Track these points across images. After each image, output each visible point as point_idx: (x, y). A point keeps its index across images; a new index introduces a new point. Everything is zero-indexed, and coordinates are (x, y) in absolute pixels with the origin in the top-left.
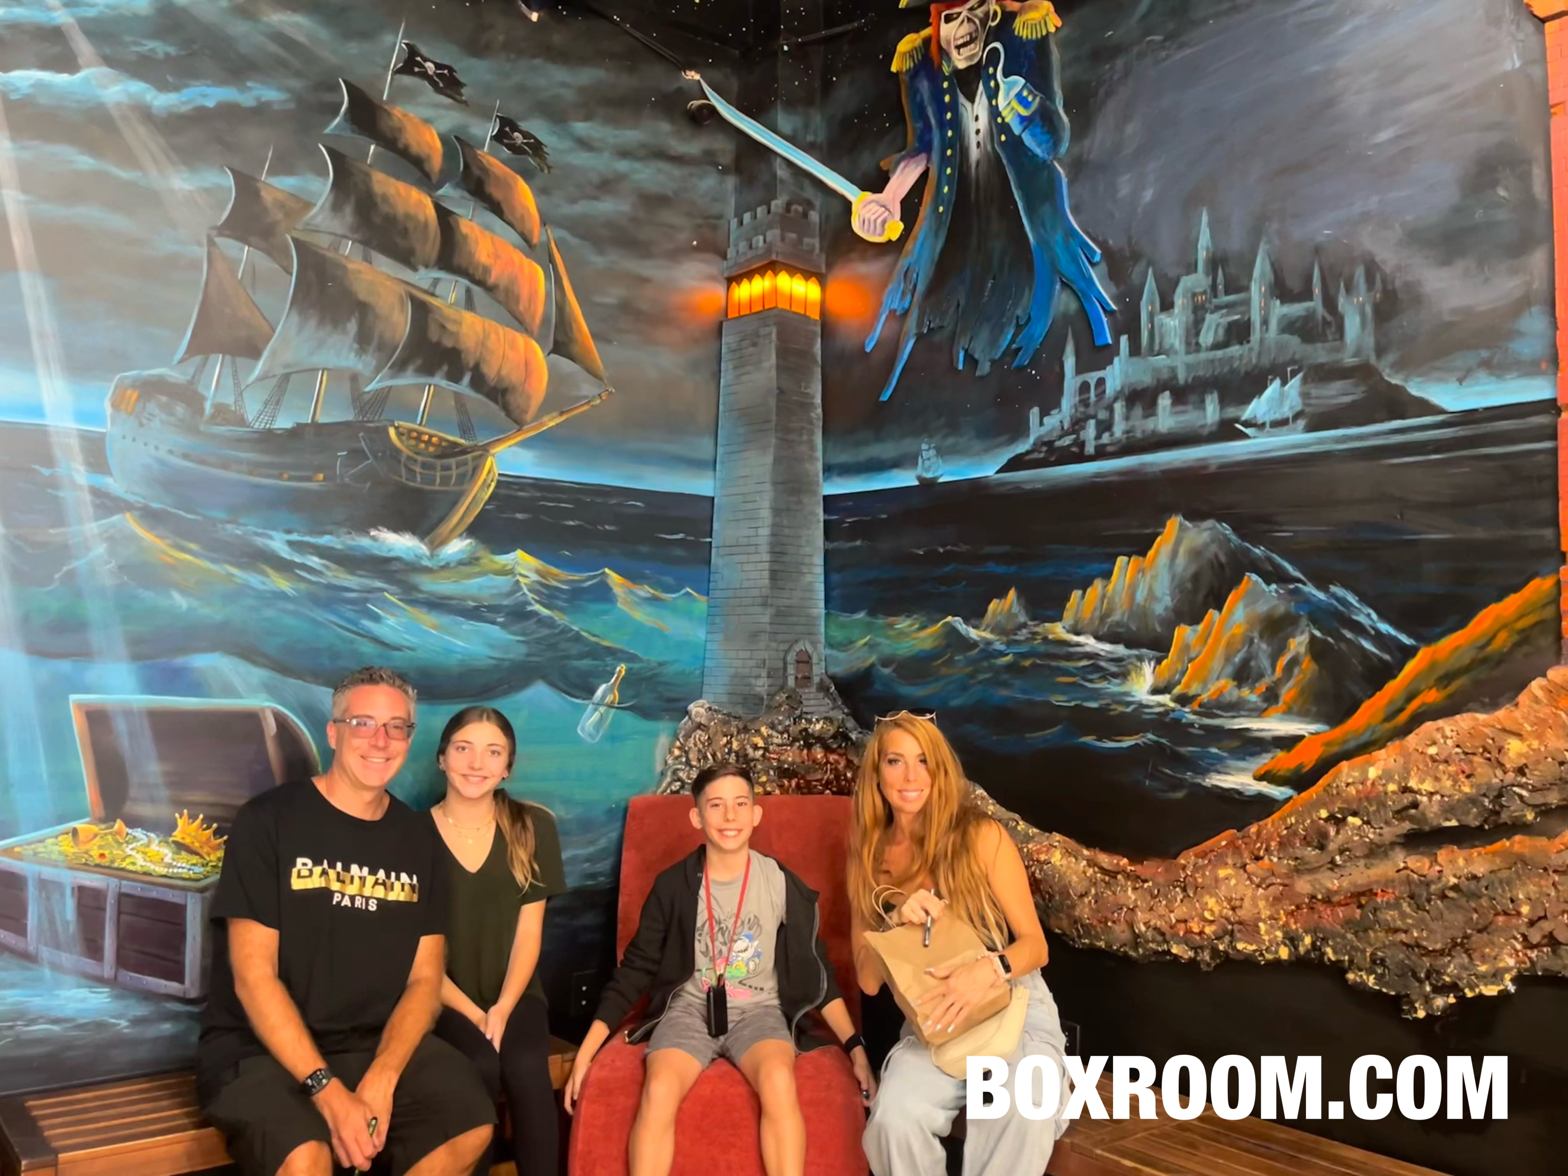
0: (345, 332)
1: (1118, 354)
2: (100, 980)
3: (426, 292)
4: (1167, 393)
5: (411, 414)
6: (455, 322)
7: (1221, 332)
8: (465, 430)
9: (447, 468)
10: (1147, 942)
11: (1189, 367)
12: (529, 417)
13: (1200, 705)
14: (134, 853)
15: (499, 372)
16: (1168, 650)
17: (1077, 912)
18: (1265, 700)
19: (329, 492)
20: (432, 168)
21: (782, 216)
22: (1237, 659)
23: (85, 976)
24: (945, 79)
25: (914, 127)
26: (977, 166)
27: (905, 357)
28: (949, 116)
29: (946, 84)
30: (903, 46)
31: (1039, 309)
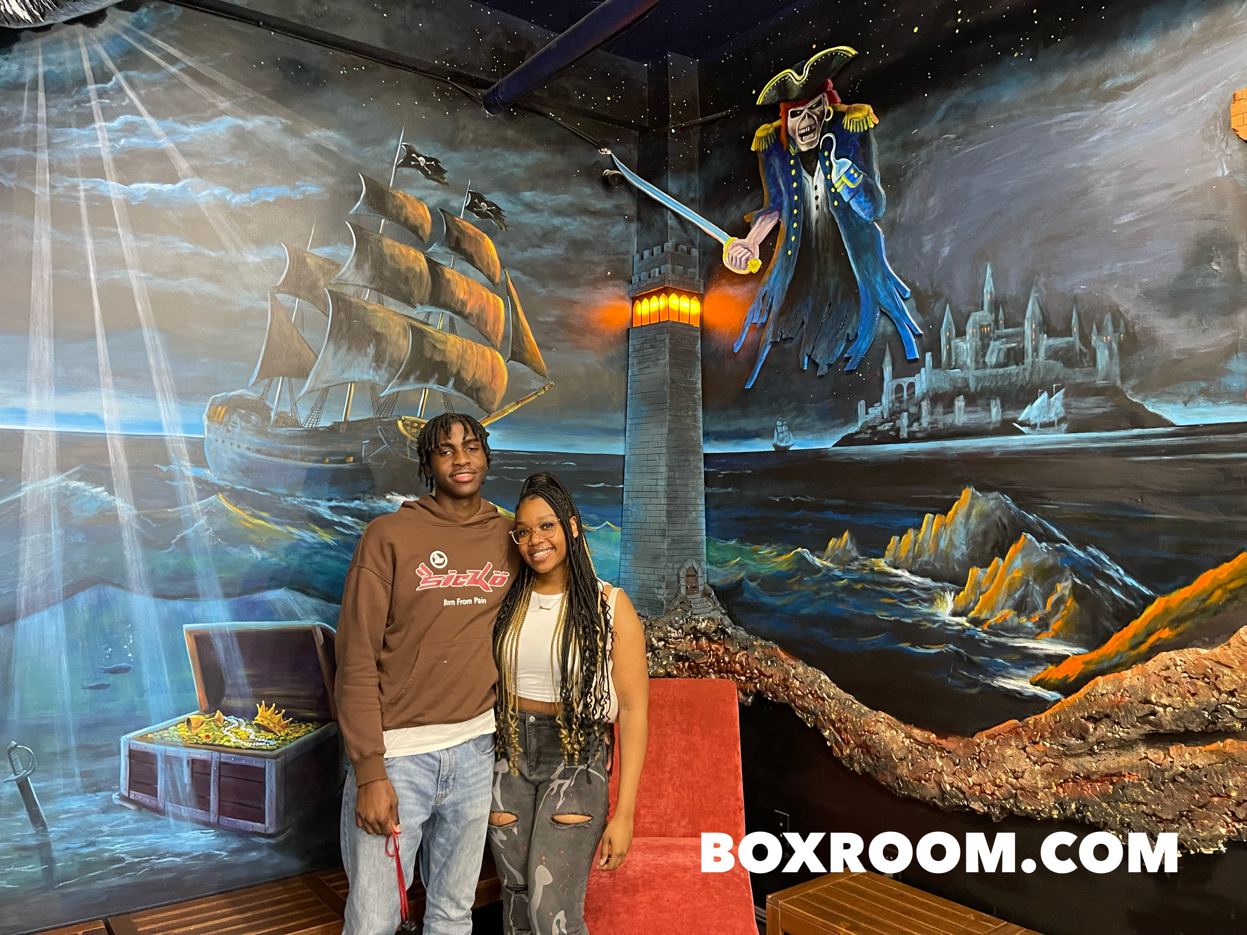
0: (366, 355)
1: (924, 366)
2: (208, 825)
3: (422, 322)
4: (962, 397)
5: (413, 410)
6: (442, 342)
7: (1002, 355)
10: (952, 797)
11: (978, 379)
12: (495, 407)
13: (988, 627)
14: (229, 733)
15: (474, 376)
16: (964, 585)
17: (898, 771)
18: (1039, 627)
19: (357, 470)
20: (424, 233)
21: (672, 253)
22: (1016, 596)
23: (198, 822)
24: (792, 158)
25: (769, 192)
26: (817, 223)
27: (764, 358)
28: (795, 185)
29: (792, 162)
30: (760, 133)
31: (864, 329)
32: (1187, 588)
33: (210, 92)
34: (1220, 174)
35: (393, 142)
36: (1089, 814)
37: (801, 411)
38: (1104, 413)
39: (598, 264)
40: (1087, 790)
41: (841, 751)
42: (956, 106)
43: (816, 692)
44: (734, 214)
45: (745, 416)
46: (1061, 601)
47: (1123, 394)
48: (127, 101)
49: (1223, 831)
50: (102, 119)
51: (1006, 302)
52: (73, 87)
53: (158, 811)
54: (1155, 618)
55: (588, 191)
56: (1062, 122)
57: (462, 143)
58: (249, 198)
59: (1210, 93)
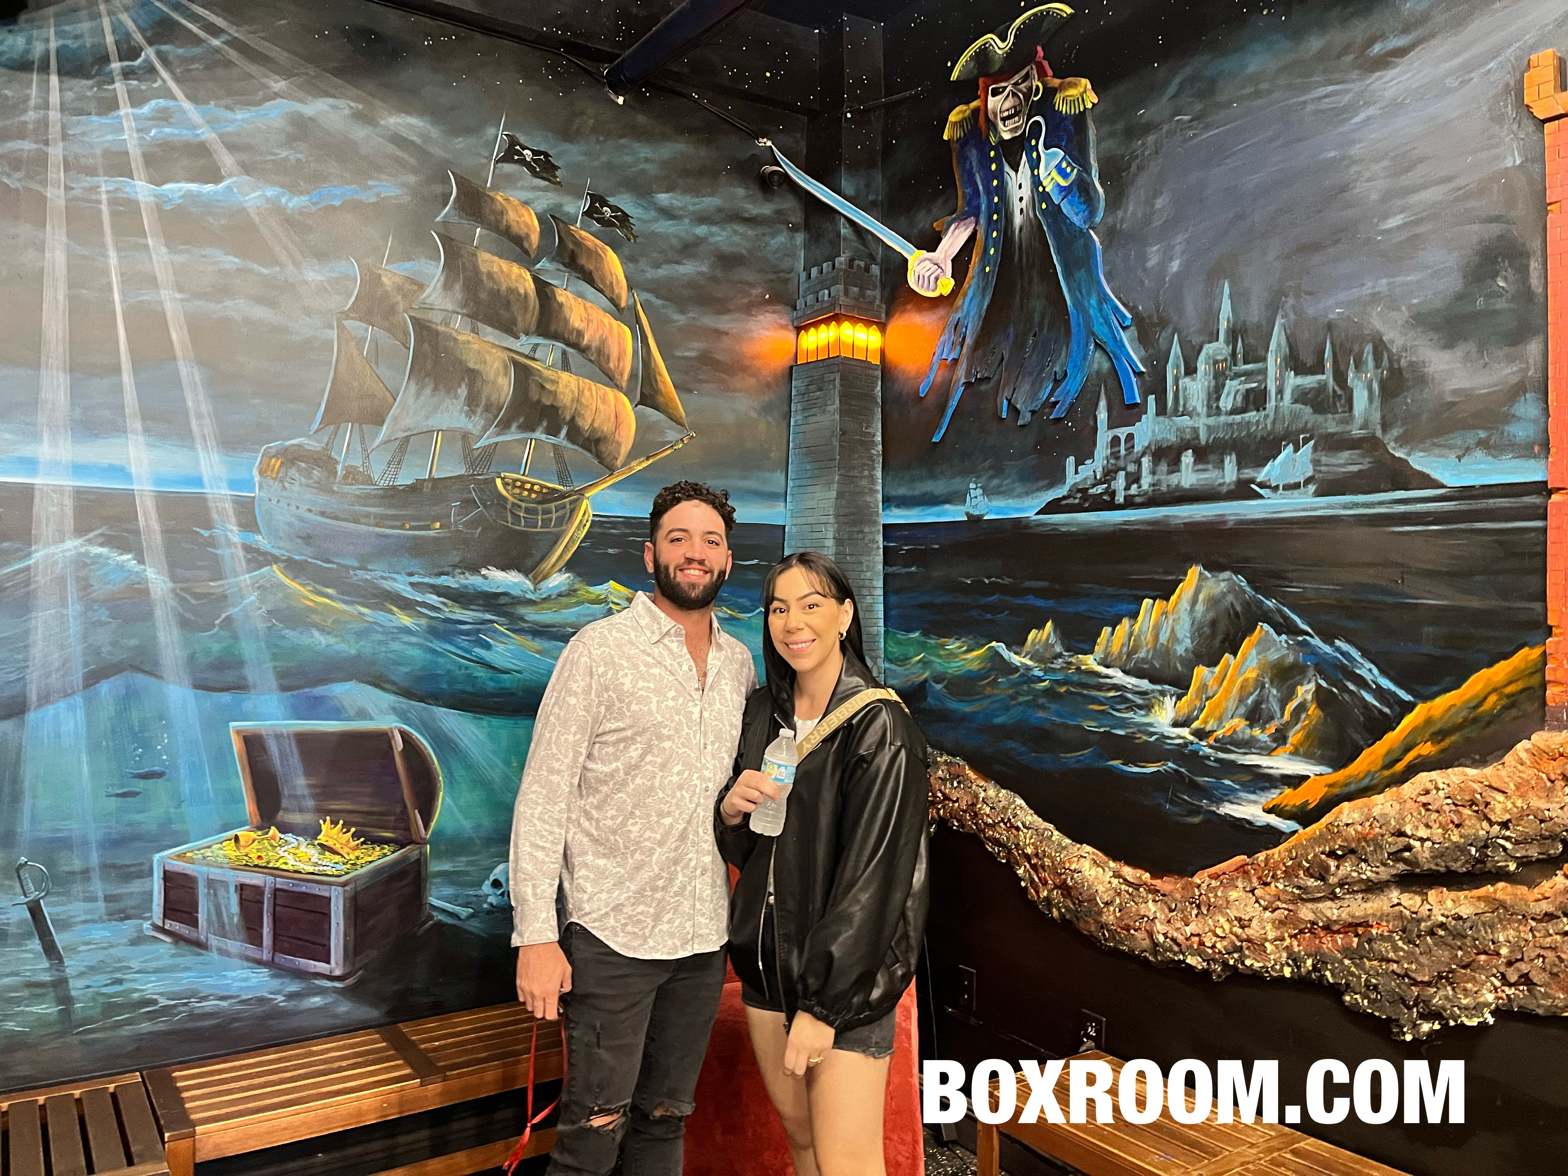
0: (456, 397)
1: (1146, 413)
2: (260, 963)
3: (527, 357)
4: (1191, 451)
5: (515, 465)
6: (553, 381)
7: (1239, 398)
8: (563, 478)
9: (547, 512)
10: (1166, 950)
11: (1210, 429)
12: (619, 463)
13: (1216, 740)
14: (286, 855)
15: (592, 424)
16: (1188, 688)
17: (1104, 918)
18: (1275, 740)
19: (445, 538)
20: (531, 245)
21: (845, 271)
22: (1249, 701)
23: (248, 959)
24: (992, 148)
25: (964, 192)
26: (1020, 231)
27: (955, 403)
28: (995, 183)
29: (992, 154)
30: (953, 117)
31: (1075, 366)
32: (1454, 692)
33: (263, 69)
34: (1509, 163)
35: (491, 131)
36: (1328, 973)
37: (998, 470)
38: (1360, 471)
39: (751, 285)
40: (1328, 944)
41: (1037, 893)
42: (1192, 80)
43: (1009, 820)
44: (922, 221)
45: (932, 476)
46: (1302, 708)
47: (1385, 446)
48: (159, 82)
49: (1490, 997)
50: (128, 104)
51: (1246, 331)
52: (92, 65)
53: (200, 945)
54: (1415, 729)
55: (741, 192)
56: (1320, 98)
57: (578, 132)
58: (310, 200)
59: (1500, 59)
